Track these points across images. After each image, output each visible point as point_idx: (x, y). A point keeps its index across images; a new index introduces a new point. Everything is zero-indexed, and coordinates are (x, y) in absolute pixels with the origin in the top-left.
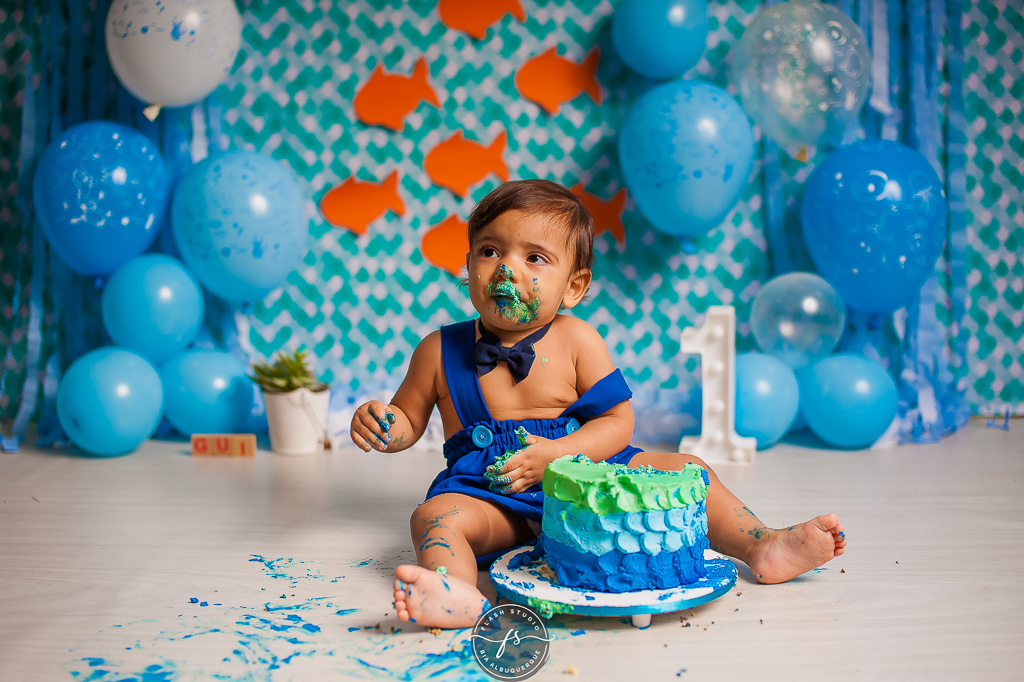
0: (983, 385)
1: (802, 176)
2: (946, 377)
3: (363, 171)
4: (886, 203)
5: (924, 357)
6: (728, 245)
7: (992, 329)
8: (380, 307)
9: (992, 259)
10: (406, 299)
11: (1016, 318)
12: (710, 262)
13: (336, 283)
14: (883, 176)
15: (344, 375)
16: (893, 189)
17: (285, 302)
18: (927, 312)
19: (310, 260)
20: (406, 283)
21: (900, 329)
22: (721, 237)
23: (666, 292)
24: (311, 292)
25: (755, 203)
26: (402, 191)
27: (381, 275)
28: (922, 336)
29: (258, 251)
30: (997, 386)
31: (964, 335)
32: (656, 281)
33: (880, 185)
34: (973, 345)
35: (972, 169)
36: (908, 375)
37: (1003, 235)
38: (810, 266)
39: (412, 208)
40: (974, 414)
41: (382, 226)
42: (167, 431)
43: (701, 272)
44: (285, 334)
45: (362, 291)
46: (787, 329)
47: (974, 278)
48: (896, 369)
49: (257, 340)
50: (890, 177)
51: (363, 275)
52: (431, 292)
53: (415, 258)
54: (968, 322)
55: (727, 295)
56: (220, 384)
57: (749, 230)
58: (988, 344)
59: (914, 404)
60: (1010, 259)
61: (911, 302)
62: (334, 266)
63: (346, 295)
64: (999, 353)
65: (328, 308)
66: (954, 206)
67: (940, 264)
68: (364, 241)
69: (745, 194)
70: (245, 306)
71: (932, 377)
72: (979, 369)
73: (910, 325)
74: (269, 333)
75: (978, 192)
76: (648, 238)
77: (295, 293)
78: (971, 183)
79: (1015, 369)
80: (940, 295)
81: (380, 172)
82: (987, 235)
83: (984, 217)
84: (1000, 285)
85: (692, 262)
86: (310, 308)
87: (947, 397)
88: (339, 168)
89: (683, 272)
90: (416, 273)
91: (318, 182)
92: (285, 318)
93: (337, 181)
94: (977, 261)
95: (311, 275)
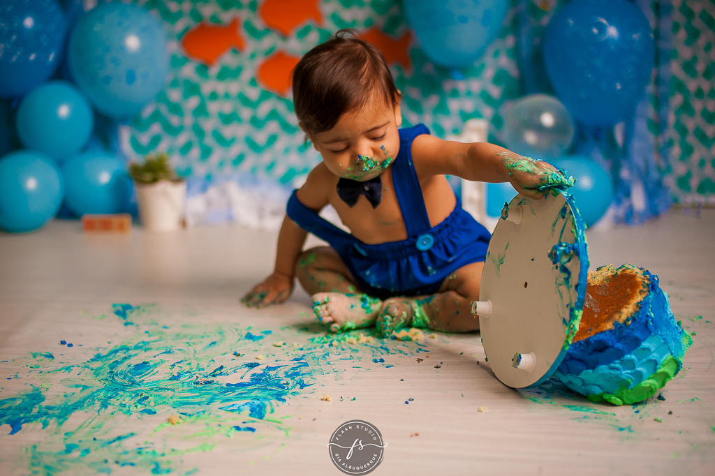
0: (683, 182)
1: (545, 21)
2: (654, 175)
3: (214, 18)
4: (606, 43)
5: (638, 160)
6: (489, 73)
7: (691, 139)
8: (228, 119)
9: (692, 85)
10: (246, 113)
11: (710, 130)
12: (475, 85)
13: (193, 102)
14: (604, 21)
15: (200, 170)
16: (612, 32)
17: (156, 116)
18: (641, 126)
19: (174, 84)
20: (245, 101)
21: (619, 138)
22: (483, 67)
23: (442, 109)
24: (176, 109)
25: (510, 41)
26: (243, 33)
27: (227, 96)
28: (636, 145)
29: (131, 77)
30: (694, 183)
31: (670, 144)
32: (433, 101)
33: (602, 28)
34: (676, 151)
35: (677, 16)
36: (625, 174)
37: (700, 67)
38: (548, 89)
39: (251, 45)
40: (675, 204)
41: (228, 59)
42: (67, 212)
43: (469, 93)
44: (156, 140)
45: (213, 107)
46: (531, 138)
47: (677, 100)
48: (615, 169)
49: (136, 145)
50: (611, 23)
51: (214, 96)
52: (264, 109)
53: (253, 82)
54: (671, 133)
55: (488, 111)
56: (105, 178)
57: (505, 62)
58: (687, 151)
59: (628, 194)
60: (706, 86)
61: (629, 118)
62: (192, 89)
63: (201, 111)
64: (696, 157)
65: (188, 120)
66: (662, 45)
67: (650, 89)
68: (214, 70)
69: (502, 34)
70: (125, 120)
71: (644, 177)
72: (680, 169)
73: (628, 136)
74: (145, 139)
75: (682, 34)
76: (428, 69)
77: (164, 109)
78: (676, 27)
79: (708, 170)
80: (650, 112)
81: (226, 17)
82: (689, 67)
83: (686, 53)
84: (698, 105)
85: (462, 86)
86: (175, 120)
87: (654, 191)
88: (196, 15)
89: (455, 93)
90: (253, 93)
91: (180, 25)
92: (156, 128)
93: (193, 24)
94: (680, 87)
95: (175, 95)
